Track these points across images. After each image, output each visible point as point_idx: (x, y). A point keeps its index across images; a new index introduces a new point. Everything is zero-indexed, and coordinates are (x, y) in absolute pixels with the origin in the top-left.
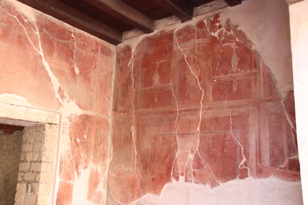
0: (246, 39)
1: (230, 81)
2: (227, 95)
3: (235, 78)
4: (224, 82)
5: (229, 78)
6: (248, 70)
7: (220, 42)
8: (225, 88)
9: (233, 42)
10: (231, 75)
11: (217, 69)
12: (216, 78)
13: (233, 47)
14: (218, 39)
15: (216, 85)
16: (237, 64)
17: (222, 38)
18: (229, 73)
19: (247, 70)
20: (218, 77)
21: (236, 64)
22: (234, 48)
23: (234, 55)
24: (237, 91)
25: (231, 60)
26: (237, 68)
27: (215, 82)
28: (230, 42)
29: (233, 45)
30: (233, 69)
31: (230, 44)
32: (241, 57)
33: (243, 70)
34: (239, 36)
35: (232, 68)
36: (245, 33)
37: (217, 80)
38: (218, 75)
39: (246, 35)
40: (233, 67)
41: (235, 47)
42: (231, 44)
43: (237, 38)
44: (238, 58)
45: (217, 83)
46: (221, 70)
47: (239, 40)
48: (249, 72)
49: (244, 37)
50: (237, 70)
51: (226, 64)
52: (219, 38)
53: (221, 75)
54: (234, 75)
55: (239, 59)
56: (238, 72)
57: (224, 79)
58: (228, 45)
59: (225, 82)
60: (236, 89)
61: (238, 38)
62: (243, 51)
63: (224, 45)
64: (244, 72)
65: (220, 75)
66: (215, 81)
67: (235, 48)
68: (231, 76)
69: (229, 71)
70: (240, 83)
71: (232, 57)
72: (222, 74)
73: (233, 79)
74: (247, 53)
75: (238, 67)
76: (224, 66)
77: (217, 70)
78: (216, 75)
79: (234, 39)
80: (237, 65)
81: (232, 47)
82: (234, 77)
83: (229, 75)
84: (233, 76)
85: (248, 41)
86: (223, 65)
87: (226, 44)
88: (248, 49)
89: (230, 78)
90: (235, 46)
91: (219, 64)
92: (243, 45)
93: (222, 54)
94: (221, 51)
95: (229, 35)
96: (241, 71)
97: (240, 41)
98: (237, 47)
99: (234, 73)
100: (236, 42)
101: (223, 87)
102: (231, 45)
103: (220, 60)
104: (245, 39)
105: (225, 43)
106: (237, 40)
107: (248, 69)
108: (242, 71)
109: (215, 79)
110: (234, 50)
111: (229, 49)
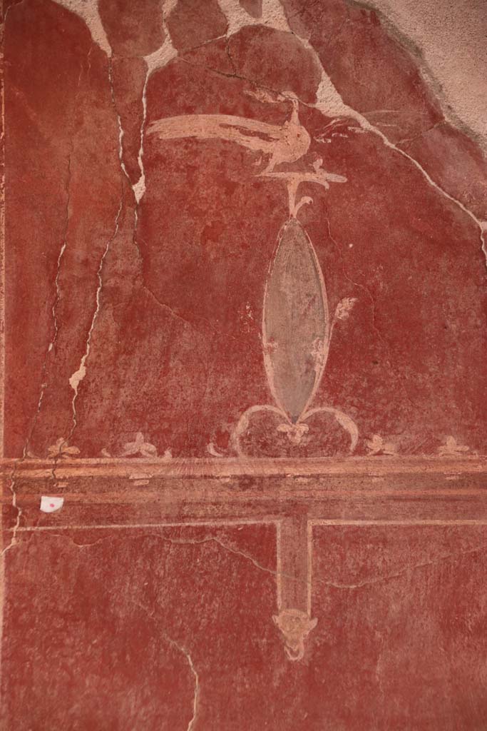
0: (435, 117)
1: (241, 536)
2: (205, 693)
3: (296, 510)
4: (169, 533)
5: (226, 495)
6: (452, 445)
7: (120, 88)
8: (176, 602)
9: (278, 115)
10: (250, 472)
11: (74, 381)
12: (60, 473)
13: (284, 167)
14: (106, 47)
15: (56, 554)
16: (321, 353)
17: (153, 46)
18: (223, 440)
19: (439, 443)
20: (87, 469)
21: (310, 362)
22: (295, 179)
23: (284, 252)
24: (320, 652)
25: (257, 310)
26: (319, 401)
27: (49, 519)
28: (249, 114)
29: (279, 153)
30: (279, 410)
31: (246, 132)
32: (374, 290)
33: (387, 432)
34: (347, 62)
35: (265, 397)
36: (419, 52)
37: (76, 496)
38: (94, 453)
39: (428, 71)
40: (270, 383)
41: (309, 177)
42: (265, 137)
43: (326, 78)
44: (335, 294)
45: (79, 537)
46: (125, 394)
47: (348, 111)
48: (461, 469)
49: (413, 84)
50: (315, 422)
51: (187, 339)
52: (112, 38)
53: (131, 447)
54: (290, 471)
55: (345, 307)
56: (333, 443)
57: (169, 496)
58: (224, 134)
59: (175, 532)
60: (314, 633)
61: (339, 81)
62: (398, 234)
63: (172, 128)
64: (402, 450)
65: (115, 451)
66: (50, 504)
67: (306, 187)
68: (246, 482)
69: (233, 420)
70: (364, 572)
71: (263, 278)
72: (140, 443)
73: (272, 508)
74: (443, 263)
75: (332, 390)
76: (166, 352)
77: (82, 385)
78: (60, 445)
79: (297, 90)
80: (319, 369)
81: (268, 173)
82: (283, 495)
83: (229, 468)
84: (277, 479)
85: (450, 132)
86: (158, 340)
87: (202, 125)
88: (447, 217)
89: (244, 496)
90: (304, 164)
91: (104, 322)
92: (401, 166)
93: (145, 221)
94: (139, 189)
95: (233, 30)
96: (365, 437)
97: (366, 124)
98: (323, 177)
99: (293, 451)
100: (314, 121)
101: (150, 595)
102: (254, 144)
103: (127, 287)
104: (423, 113)
105: (189, 110)
106: (330, 101)
107: (447, 431)
108: (376, 442)
109: (51, 488)
110: (294, 210)
111: (230, 188)
